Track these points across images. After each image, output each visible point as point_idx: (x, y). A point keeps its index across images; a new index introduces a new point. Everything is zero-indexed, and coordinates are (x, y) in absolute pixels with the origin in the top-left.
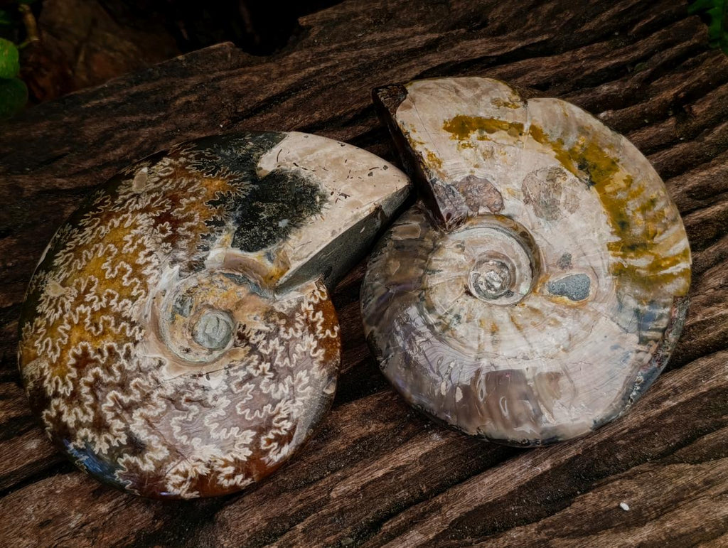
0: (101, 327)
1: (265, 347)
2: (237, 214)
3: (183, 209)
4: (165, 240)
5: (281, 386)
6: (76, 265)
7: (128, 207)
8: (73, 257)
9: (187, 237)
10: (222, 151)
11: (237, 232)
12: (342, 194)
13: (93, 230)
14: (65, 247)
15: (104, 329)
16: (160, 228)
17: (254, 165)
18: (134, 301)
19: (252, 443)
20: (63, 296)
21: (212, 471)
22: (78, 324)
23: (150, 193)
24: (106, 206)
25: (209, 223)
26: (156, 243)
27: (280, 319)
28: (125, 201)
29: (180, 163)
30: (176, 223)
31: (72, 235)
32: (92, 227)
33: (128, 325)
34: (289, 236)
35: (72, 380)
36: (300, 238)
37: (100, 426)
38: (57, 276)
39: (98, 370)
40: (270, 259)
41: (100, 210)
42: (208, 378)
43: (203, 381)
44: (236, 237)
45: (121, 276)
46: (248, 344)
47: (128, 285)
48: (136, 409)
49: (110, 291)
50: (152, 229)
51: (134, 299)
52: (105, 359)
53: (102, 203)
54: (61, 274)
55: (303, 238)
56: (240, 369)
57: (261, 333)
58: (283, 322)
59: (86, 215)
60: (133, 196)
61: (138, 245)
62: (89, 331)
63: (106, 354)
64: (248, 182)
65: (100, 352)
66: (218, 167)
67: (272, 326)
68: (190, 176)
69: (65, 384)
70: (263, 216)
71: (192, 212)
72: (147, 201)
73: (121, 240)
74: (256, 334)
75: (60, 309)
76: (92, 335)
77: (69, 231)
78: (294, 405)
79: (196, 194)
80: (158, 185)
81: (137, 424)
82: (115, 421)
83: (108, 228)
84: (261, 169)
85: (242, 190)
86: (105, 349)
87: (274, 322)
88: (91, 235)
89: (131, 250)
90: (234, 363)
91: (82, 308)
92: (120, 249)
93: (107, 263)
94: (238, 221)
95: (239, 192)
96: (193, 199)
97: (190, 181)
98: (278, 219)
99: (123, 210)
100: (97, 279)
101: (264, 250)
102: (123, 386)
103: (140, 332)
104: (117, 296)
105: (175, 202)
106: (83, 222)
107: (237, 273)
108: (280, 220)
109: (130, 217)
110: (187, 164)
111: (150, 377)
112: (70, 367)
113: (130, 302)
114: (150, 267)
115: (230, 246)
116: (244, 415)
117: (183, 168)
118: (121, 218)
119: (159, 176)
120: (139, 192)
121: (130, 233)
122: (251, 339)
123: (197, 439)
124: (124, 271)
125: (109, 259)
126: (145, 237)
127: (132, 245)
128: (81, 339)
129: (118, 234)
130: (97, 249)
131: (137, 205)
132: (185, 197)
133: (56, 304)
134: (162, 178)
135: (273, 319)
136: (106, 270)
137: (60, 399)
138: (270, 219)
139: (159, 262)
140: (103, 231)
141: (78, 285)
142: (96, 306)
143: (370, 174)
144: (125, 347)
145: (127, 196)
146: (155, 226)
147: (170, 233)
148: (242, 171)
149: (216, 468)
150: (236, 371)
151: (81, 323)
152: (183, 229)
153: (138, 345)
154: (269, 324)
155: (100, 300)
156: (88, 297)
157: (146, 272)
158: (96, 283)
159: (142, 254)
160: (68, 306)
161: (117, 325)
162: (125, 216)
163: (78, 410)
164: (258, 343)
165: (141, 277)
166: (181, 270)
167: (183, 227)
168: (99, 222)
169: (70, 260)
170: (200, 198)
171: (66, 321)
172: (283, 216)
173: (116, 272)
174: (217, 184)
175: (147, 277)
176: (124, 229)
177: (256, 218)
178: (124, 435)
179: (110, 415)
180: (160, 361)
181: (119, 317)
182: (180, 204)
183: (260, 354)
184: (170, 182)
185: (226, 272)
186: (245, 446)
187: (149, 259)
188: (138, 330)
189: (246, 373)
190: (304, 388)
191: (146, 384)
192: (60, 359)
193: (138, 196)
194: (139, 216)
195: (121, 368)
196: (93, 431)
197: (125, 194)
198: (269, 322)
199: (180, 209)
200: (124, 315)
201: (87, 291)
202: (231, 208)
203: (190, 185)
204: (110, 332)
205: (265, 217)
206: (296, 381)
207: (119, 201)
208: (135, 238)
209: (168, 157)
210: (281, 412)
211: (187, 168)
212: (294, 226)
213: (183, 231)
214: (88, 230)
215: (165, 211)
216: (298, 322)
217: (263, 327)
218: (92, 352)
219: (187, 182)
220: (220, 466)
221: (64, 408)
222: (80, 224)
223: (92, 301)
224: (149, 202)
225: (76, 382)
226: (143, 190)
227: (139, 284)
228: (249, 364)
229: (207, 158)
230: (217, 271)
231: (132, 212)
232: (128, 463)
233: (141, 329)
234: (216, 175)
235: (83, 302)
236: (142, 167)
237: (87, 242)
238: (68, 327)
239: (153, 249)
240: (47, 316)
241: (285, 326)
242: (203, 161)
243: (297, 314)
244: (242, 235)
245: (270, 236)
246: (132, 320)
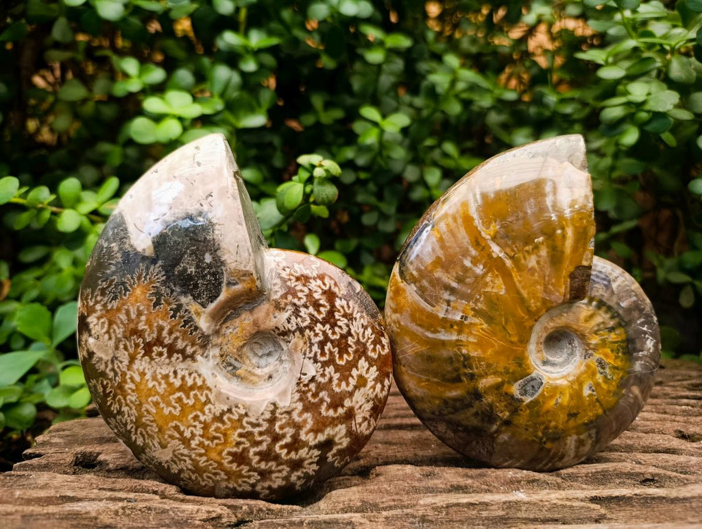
0: (218, 435)
1: (304, 320)
2: (178, 290)
3: (148, 330)
4: (170, 356)
5: (339, 323)
6: (152, 431)
7: (121, 370)
8: (143, 430)
9: (176, 339)
10: (108, 272)
11: (195, 298)
12: (207, 197)
13: (127, 405)
14: (130, 432)
15: (221, 433)
16: (156, 356)
17: (137, 253)
18: (210, 402)
19: (369, 364)
20: (174, 451)
21: (373, 400)
22: (206, 451)
23: (117, 348)
24: (110, 385)
25: (174, 316)
26: (168, 364)
27: (286, 298)
28: (113, 370)
29: (101, 310)
30: (159, 341)
31: (121, 422)
32: (124, 405)
33: (228, 415)
34: (223, 259)
35: (249, 471)
36: (229, 252)
37: (296, 465)
38: (153, 447)
39: (252, 451)
40: (234, 284)
41: (111, 392)
42: (305, 374)
43: (306, 379)
44: (199, 301)
45: (183, 404)
46: (294, 333)
47: (193, 401)
48: (299, 436)
49: (191, 416)
50: (153, 362)
51: (208, 401)
52: (246, 442)
53: (105, 387)
54: (153, 444)
55: (231, 250)
56: (310, 347)
57: (290, 319)
58: (290, 297)
59: (109, 403)
60: (112, 362)
61: (162, 378)
62: (217, 445)
63: (243, 440)
64: (152, 267)
65: (238, 444)
66: (123, 283)
67: (289, 307)
68: (119, 310)
69: (249, 477)
70: (191, 272)
71: (155, 324)
72: (124, 354)
73: (150, 389)
74: (289, 322)
75: (184, 458)
76: (221, 444)
77: (117, 422)
78: (358, 320)
79: (140, 314)
80: (114, 338)
81: (311, 440)
82: (299, 454)
83: (133, 394)
84: (144, 250)
85: (157, 275)
86: (239, 439)
87: (286, 304)
88: (131, 408)
89: (164, 386)
90: (303, 350)
91: (194, 444)
92: (158, 393)
93: (165, 409)
94: (184, 293)
95: (158, 279)
96: (143, 318)
97: (124, 312)
98: (202, 261)
99: (121, 375)
100: (175, 422)
101: (224, 285)
102: (276, 438)
103: (239, 408)
104: (199, 413)
105: (140, 334)
106: (114, 408)
107: (229, 313)
108: (204, 259)
109: (132, 373)
110: (105, 306)
111: (280, 416)
112: (238, 469)
113: (209, 406)
114: (187, 378)
115: (204, 309)
116: (347, 360)
117: (108, 311)
118: (129, 381)
119: (105, 333)
120: (112, 356)
121: (148, 380)
122: (290, 328)
123: (346, 401)
124: (179, 400)
125: (162, 405)
126: (158, 371)
127: (160, 384)
128: (220, 453)
129: (143, 390)
130: (147, 411)
131: (123, 363)
132: (138, 323)
133: (177, 458)
134: (108, 332)
135: (283, 303)
136: (170, 412)
137: (258, 484)
138: (198, 267)
139: (187, 369)
140: (133, 399)
141: (171, 437)
142: (199, 431)
143: (199, 164)
144: (245, 424)
145: (110, 366)
146: (152, 359)
147: (165, 350)
148: (138, 266)
149: (372, 396)
150: (311, 351)
151: (207, 448)
152: (167, 339)
153: (249, 414)
154: (286, 309)
155: (195, 427)
156: (187, 434)
157: (190, 382)
158: (178, 424)
159: (172, 379)
160: (186, 452)
161: (223, 423)
162: (128, 376)
163: (274, 475)
164: (297, 324)
165: (192, 388)
166: (202, 355)
167: (165, 338)
168: (122, 398)
169: (144, 433)
170: (146, 312)
171: (198, 458)
172: (201, 255)
173: (177, 405)
174: (139, 292)
175: (195, 384)
176: (140, 383)
177: (190, 277)
178: (314, 451)
179: (293, 455)
180: (272, 403)
181: (219, 418)
182: (142, 330)
183: (306, 328)
184: (115, 327)
185: (222, 321)
186: (368, 369)
187: (179, 376)
188: (237, 409)
189: (316, 345)
190: (349, 307)
191: (284, 421)
192: (227, 473)
193: (114, 359)
194: (135, 367)
195: (261, 434)
196: (297, 471)
197: (107, 367)
198: (284, 309)
199: (147, 333)
200: (218, 414)
201: (181, 433)
202: (169, 291)
203: (128, 313)
204: (226, 430)
205: (194, 270)
206: (342, 310)
207: (111, 375)
208: (154, 378)
209: (88, 316)
210: (358, 331)
211: (109, 308)
212: (215, 251)
213: (169, 339)
214: (125, 409)
215: (142, 345)
216: (295, 286)
217: (286, 315)
218: (235, 449)
219: (125, 315)
220: (372, 393)
221: (266, 484)
222: (115, 412)
223: (192, 433)
224: (126, 353)
225: (252, 469)
226: (111, 352)
227: (198, 393)
228: (310, 340)
229: (107, 287)
230: (218, 327)
231: (128, 370)
232: (334, 455)
233: (237, 407)
234: (129, 288)
235: (189, 440)
236: (86, 341)
237: (137, 415)
238: (204, 458)
239: (173, 369)
240: (185, 468)
241: (294, 298)
242: (110, 292)
243: (289, 283)
244: (199, 295)
245: (214, 274)
246: (226, 410)
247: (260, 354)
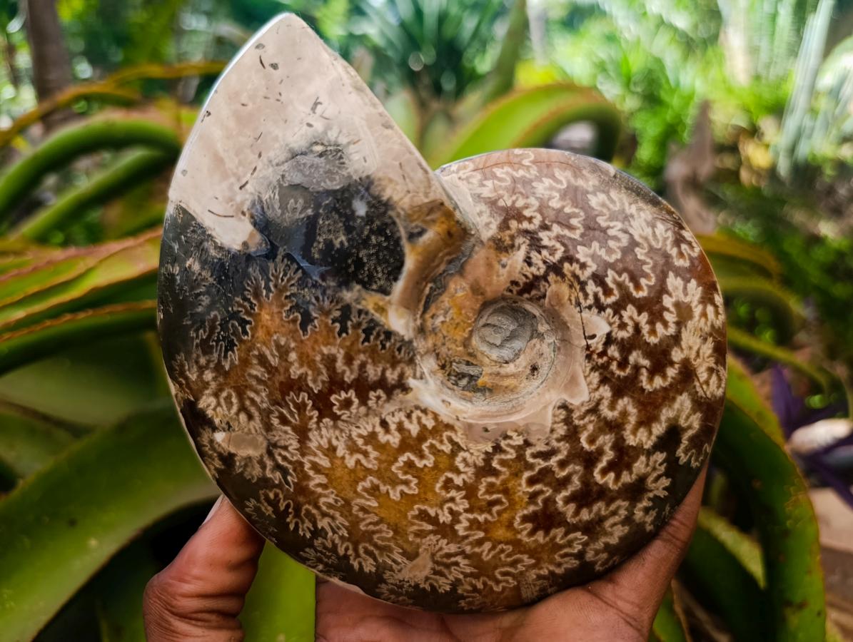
0: (495, 496)
1: (552, 251)
2: (333, 284)
3: (310, 372)
4: (364, 401)
5: (611, 232)
6: (383, 539)
7: (290, 462)
8: (367, 545)
9: (363, 366)
10: (200, 309)
11: (366, 285)
12: (314, 109)
13: (324, 515)
14: (346, 557)
15: (499, 492)
16: (340, 409)
17: (235, 257)
18: (460, 448)
19: (683, 279)
20: (433, 555)
21: (711, 335)
22: (486, 531)
23: (268, 427)
24: (281, 496)
25: (344, 329)
26: (367, 415)
27: (508, 228)
28: (278, 467)
29: (215, 379)
30: (336, 383)
31: (325, 548)
32: (319, 517)
33: (497, 457)
34: (385, 198)
35: (566, 534)
36: (391, 180)
37: (635, 491)
38: (394, 566)
39: (559, 499)
40: (421, 233)
41: (288, 506)
42: (593, 337)
43: (597, 344)
44: (374, 287)
45: (418, 469)
46: (545, 278)
47: (432, 458)
48: (624, 440)
49: (438, 485)
50: (340, 423)
51: (457, 448)
52: (545, 489)
53: (274, 503)
54: (394, 561)
55: (391, 176)
56: (583, 289)
57: (529, 258)
58: (514, 224)
59: (292, 527)
60: (270, 454)
61: (366, 443)
62: (499, 513)
63: (538, 487)
64: (271, 265)
65: (533, 497)
66: (234, 315)
67: (519, 240)
68: (245, 362)
69: (570, 544)
70: (342, 243)
71: (318, 358)
72: (286, 432)
73: (352, 471)
74: (530, 264)
75: (453, 559)
76: (505, 510)
77: (316, 551)
78: (636, 216)
79: (283, 352)
80: (256, 414)
81: (644, 439)
82: (634, 470)
83: (326, 492)
84: (245, 244)
85: (285, 275)
86: (531, 490)
87: (512, 238)
88: (333, 518)
89: (373, 454)
90: (573, 299)
91: (461, 529)
92: (368, 471)
93: (391, 492)
94: (345, 283)
95: (289, 281)
96: (293, 356)
97: (255, 361)
98: (351, 216)
99: (295, 470)
100: (416, 507)
101: (404, 242)
102: (589, 460)
103: (510, 438)
104: (450, 475)
105: (297, 385)
106: (305, 530)
107: (427, 291)
108: (353, 212)
109: (312, 458)
110: (218, 368)
111: (582, 422)
112: (547, 539)
113: (462, 454)
114: (407, 425)
115: (387, 298)
116: (649, 287)
117: (226, 374)
118: (311, 473)
119: (237, 414)
120: (265, 444)
121: (343, 458)
122: (538, 273)
123: (673, 353)
124: (410, 465)
125: (383, 488)
126: (354, 434)
127: (366, 454)
128: (510, 525)
129: (341, 478)
130: (363, 509)
131: (290, 448)
132: (287, 370)
133: (442, 565)
134: (242, 408)
135: (507, 238)
136: (402, 493)
137: (588, 549)
138: (349, 230)
139: (400, 410)
140: (331, 501)
141: (421, 534)
142: (462, 505)
143: (275, 66)
144: (531, 460)
145: (269, 463)
146: (336, 418)
147: (352, 394)
148: (246, 275)
149: (707, 329)
150: (586, 295)
151: (485, 527)
152: (348, 373)
153: (532, 440)
154: (516, 244)
155: (452, 500)
156: (445, 518)
157: (414, 429)
158: (423, 507)
159: (383, 438)
160: (453, 548)
161: (495, 473)
162: (307, 466)
163: (607, 524)
164: (545, 262)
165: (421, 438)
166: (414, 377)
167: (344, 372)
168: (310, 508)
169: (371, 548)
170: (293, 345)
171: (477, 550)
172: (345, 208)
173: (409, 477)
174: (268, 317)
175: (423, 427)
176: (332, 469)
177: (343, 254)
178: (655, 456)
179: (626, 478)
180: (559, 408)
181: (485, 470)
182: (300, 377)
183: (562, 261)
184: (252, 395)
185: (421, 307)
186: (685, 288)
187: (393, 427)
188: (508, 441)
189: (591, 282)
190: (613, 201)
191: (591, 427)
192: (532, 553)
193: (271, 448)
194: (313, 445)
195: (562, 464)
196: (640, 500)
197: (264, 467)
198: (512, 246)
199: (309, 378)
200: (480, 463)
201: (434, 520)
202: (319, 293)
203: (263, 360)
204: (504, 482)
205: (343, 238)
206: (605, 211)
207: (277, 477)
208: (353, 449)
209: (197, 399)
210: (644, 234)
211: (227, 368)
212: (367, 189)
213: (352, 373)
214: (323, 523)
215: (310, 403)
216: (514, 202)
217: (520, 255)
218: (532, 508)
219: (259, 367)
220: (706, 324)
221: (599, 545)
222: (308, 535)
223: (451, 511)
224: (288, 429)
225: (572, 528)
226: (261, 439)
227: (434, 442)
228: (576, 277)
229: (209, 337)
230: (419, 322)
231: (303, 455)
232: (686, 451)
233: (506, 437)
234: (248, 318)
235: (451, 526)
236: (212, 441)
237: (347, 524)
238: (487, 545)
239: (377, 420)
240: (461, 577)
241: (520, 222)
242: (217, 341)
243: (501, 203)
244: (371, 277)
245: (380, 231)
246: (490, 450)
247: (498, 343)
